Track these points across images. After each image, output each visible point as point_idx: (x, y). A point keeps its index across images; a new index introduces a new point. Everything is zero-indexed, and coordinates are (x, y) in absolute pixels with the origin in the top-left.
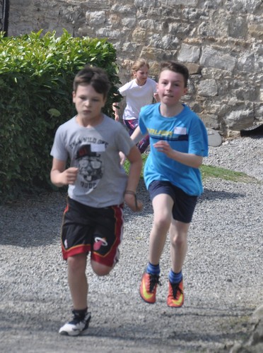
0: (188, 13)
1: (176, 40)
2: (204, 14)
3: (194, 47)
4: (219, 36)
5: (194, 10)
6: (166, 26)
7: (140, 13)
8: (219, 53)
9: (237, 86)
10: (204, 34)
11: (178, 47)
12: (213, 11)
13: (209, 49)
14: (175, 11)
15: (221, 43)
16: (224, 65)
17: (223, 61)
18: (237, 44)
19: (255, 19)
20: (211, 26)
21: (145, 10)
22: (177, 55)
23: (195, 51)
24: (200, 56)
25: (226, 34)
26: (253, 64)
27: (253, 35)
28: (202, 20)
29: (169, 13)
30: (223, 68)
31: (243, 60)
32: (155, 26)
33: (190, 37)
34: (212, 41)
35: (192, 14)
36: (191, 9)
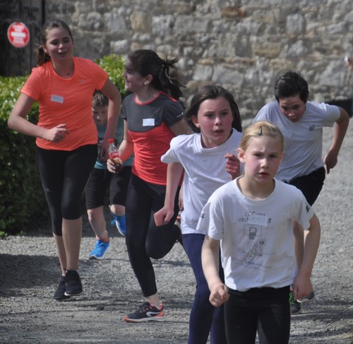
0: (200, 38)
1: (191, 62)
2: (214, 38)
3: (207, 67)
4: (228, 56)
5: (205, 35)
6: (181, 51)
7: (158, 41)
8: (229, 71)
9: (246, 98)
10: (215, 55)
11: (193, 68)
12: (221, 35)
13: (220, 68)
14: (188, 37)
15: (230, 62)
16: (234, 81)
17: (233, 77)
18: (244, 63)
19: (258, 41)
20: (220, 49)
21: (163, 38)
22: (192, 75)
23: (208, 70)
24: (213, 73)
25: (234, 54)
26: (258, 78)
27: (257, 54)
28: (212, 44)
29: (184, 39)
30: (233, 84)
31: (250, 75)
32: (172, 51)
33: (203, 59)
34: (222, 61)
35: (204, 39)
36: (203, 34)
